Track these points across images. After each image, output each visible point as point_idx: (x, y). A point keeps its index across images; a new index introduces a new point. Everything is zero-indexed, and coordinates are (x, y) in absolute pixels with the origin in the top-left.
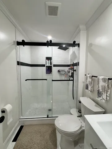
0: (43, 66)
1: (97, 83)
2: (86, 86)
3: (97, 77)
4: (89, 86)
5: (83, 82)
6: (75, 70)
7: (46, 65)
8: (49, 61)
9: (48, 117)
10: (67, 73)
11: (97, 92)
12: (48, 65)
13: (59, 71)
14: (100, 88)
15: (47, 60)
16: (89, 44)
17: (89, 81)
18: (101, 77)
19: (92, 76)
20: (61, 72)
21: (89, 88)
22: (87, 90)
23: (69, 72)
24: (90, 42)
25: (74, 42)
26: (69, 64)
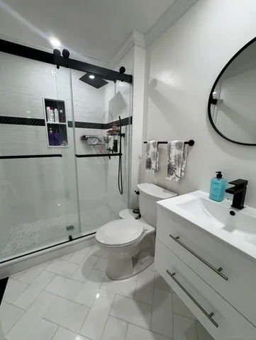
0: (40, 122)
1: (167, 153)
2: (147, 162)
3: (166, 143)
4: (152, 162)
5: (140, 158)
6: (124, 135)
7: (46, 123)
8: (56, 110)
9: (71, 239)
10: (103, 142)
11: (167, 168)
12: (53, 123)
13: (84, 138)
14: (173, 161)
15: (48, 108)
16: (150, 80)
17: (153, 153)
18: (174, 142)
19: (159, 143)
20: (90, 141)
21: (153, 165)
22: (148, 170)
23: (107, 141)
24: (152, 76)
25: (123, 69)
26: (106, 123)
